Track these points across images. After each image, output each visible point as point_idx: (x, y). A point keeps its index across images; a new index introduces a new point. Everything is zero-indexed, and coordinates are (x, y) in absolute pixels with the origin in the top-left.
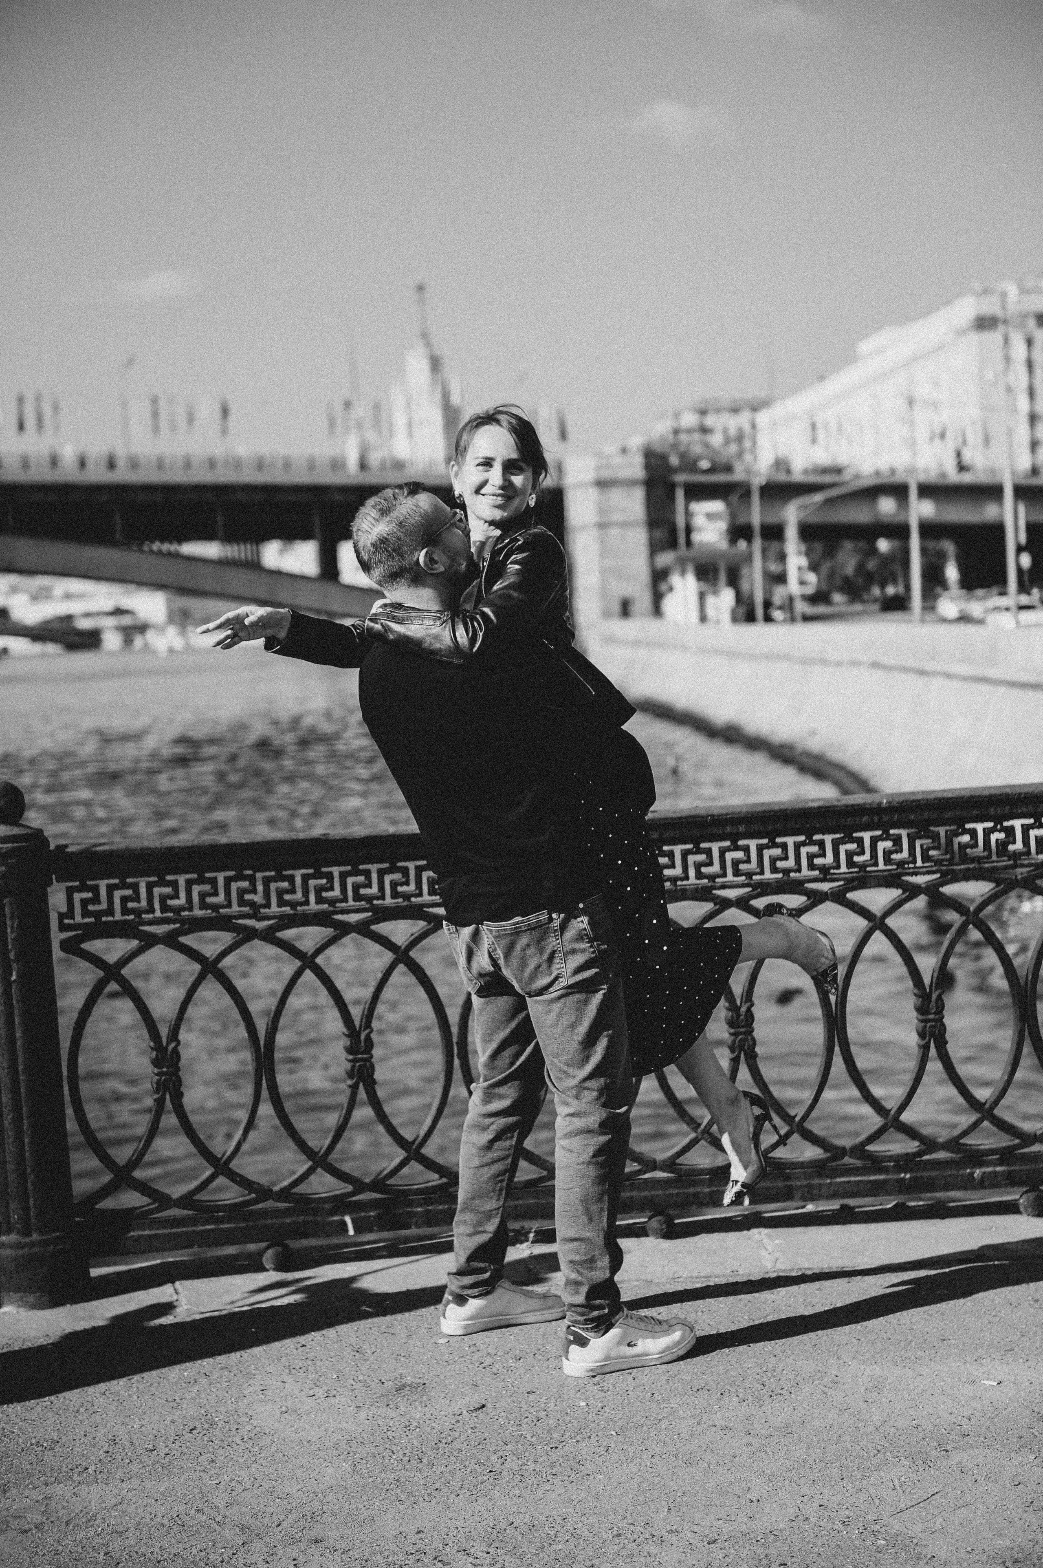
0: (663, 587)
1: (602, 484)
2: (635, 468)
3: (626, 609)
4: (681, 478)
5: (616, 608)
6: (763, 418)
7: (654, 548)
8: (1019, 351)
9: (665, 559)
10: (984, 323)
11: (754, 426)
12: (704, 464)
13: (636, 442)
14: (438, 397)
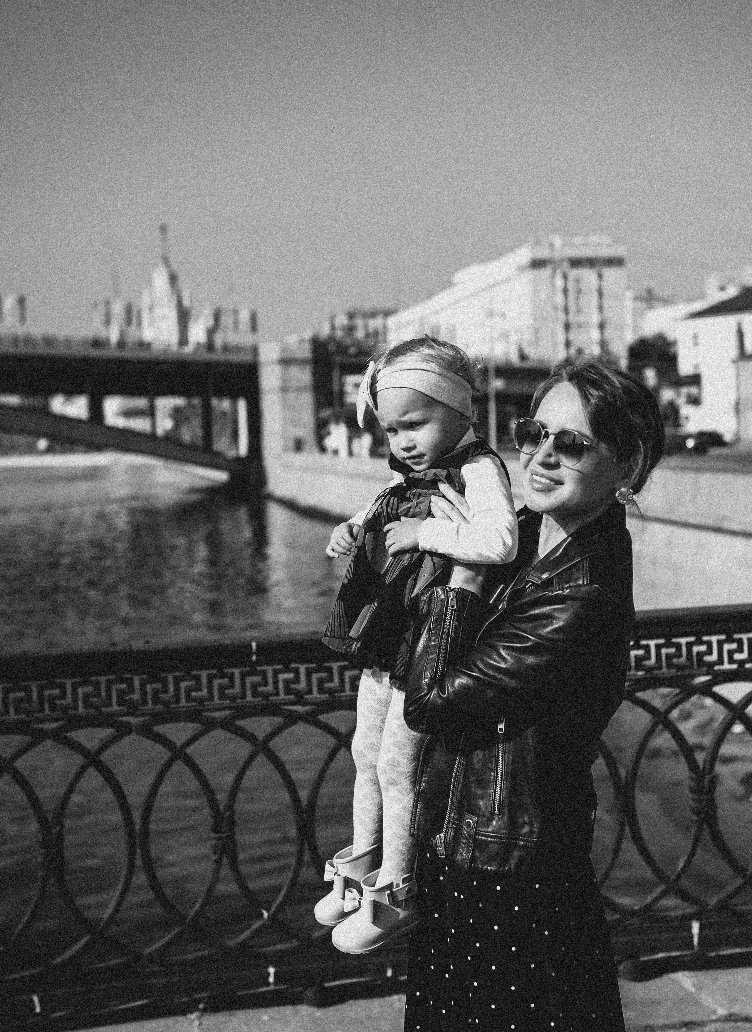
0: (324, 432)
1: (285, 362)
2: (306, 352)
3: (298, 446)
4: (337, 359)
5: (292, 445)
6: (392, 322)
7: (319, 405)
8: (559, 282)
9: (326, 413)
10: (537, 264)
11: (385, 327)
12: (353, 350)
13: (308, 335)
14: (174, 301)
